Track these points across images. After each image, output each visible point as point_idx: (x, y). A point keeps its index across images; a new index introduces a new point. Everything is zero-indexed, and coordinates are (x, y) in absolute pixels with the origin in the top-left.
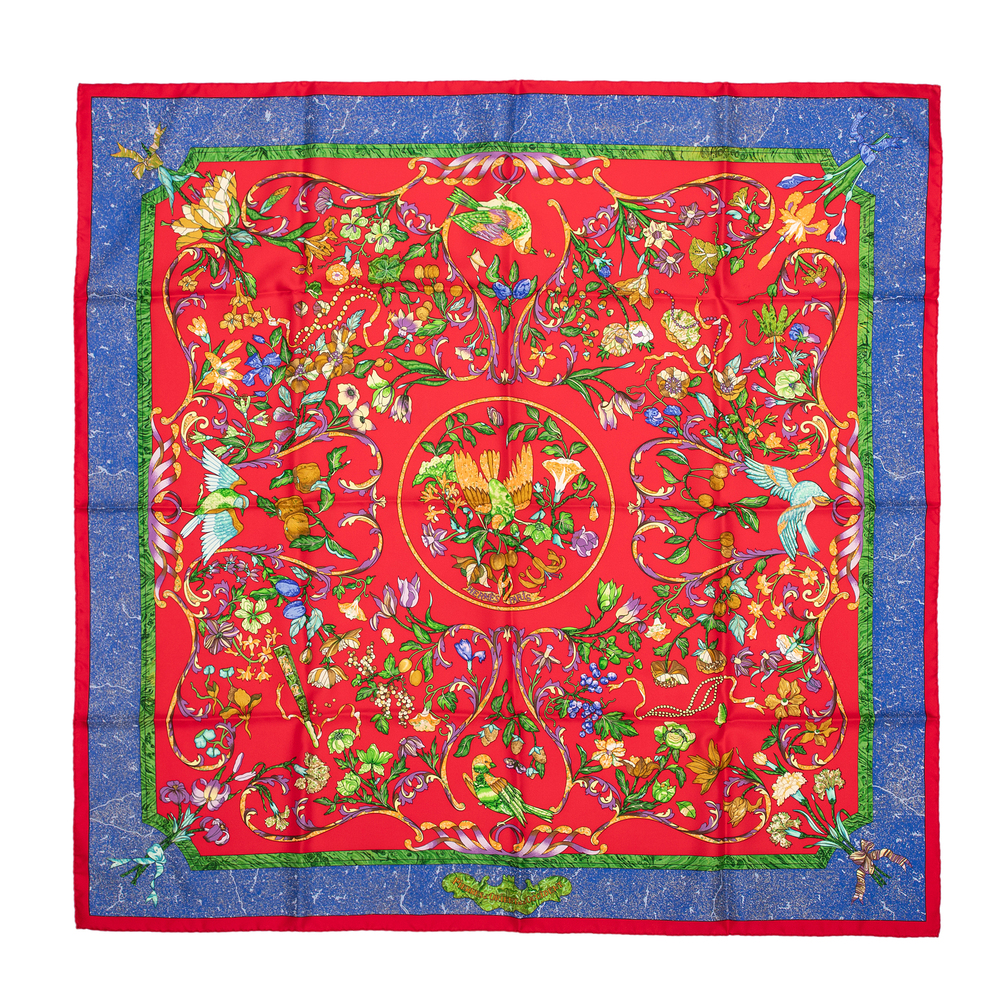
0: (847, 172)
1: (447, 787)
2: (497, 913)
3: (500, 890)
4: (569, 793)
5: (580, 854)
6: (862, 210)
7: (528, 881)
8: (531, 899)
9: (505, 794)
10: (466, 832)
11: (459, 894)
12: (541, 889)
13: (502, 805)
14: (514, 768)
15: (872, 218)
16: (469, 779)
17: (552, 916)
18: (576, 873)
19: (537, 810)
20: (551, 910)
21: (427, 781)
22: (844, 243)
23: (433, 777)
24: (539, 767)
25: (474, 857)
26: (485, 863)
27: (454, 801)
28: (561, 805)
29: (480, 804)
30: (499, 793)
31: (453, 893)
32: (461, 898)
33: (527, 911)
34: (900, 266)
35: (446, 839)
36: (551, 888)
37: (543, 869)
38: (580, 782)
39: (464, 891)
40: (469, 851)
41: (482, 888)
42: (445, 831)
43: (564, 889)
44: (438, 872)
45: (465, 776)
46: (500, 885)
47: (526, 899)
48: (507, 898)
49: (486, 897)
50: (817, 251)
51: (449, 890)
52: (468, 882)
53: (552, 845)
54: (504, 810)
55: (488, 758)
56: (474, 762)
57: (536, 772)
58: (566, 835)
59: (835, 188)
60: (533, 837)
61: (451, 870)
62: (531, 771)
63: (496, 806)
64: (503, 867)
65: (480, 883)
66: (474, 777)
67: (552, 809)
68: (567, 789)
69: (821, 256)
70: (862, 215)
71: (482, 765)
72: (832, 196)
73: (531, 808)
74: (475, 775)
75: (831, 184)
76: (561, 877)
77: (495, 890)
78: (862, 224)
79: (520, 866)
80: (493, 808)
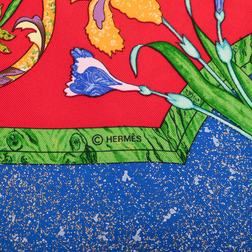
0: (238, 97)
6: (150, 132)
15: (131, 157)
22: (69, 93)
34: (16, 229)
50: (49, 28)
59: (199, 67)
69: (36, 37)
70: (138, 131)
72: (179, 61)
75: (209, 58)
78: (116, 132)
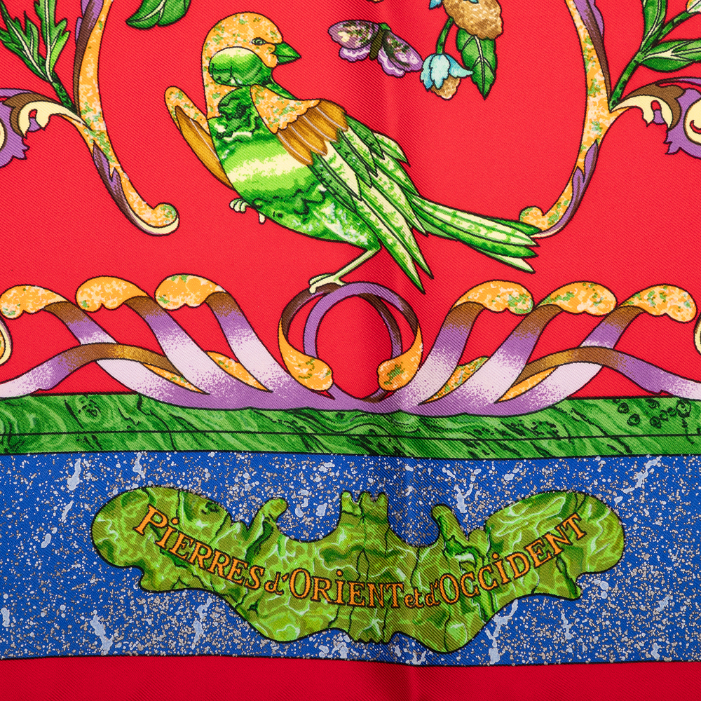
1: (104, 144)
2: (324, 652)
3: (330, 555)
4: (598, 148)
5: (653, 397)
7: (443, 513)
8: (459, 586)
9: (338, 163)
10: (183, 318)
11: (164, 573)
12: (497, 547)
13: (328, 208)
14: (372, 57)
16: (192, 112)
17: (546, 656)
18: (641, 478)
19: (468, 224)
20: (543, 632)
21: (24, 124)
23: (45, 110)
24: (472, 51)
25: (219, 420)
26: (265, 444)
27: (133, 197)
28: (566, 199)
29: (239, 206)
30: (315, 163)
31: (140, 569)
32: (172, 590)
33: (445, 639)
35: (103, 351)
36: (538, 544)
37: (505, 465)
38: (643, 102)
39: (182, 561)
40: (199, 398)
41: (256, 549)
42: (100, 317)
43: (591, 546)
44: (73, 483)
45: (175, 98)
46: (330, 533)
47: (435, 585)
48: (361, 585)
49: (273, 587)
51: (120, 560)
52: (199, 524)
53: (534, 362)
54: (336, 229)
55: (267, 28)
56: (211, 45)
57: (459, 72)
58: (591, 322)
60: (456, 331)
61: (129, 474)
62: (439, 69)
63: (305, 213)
64: (338, 458)
65: (248, 527)
66: (213, 103)
67: (532, 216)
68: (591, 134)
71: (241, 56)
73: (443, 214)
74: (214, 93)
76: (580, 492)
77: (309, 557)
79: (408, 448)
80: (292, 222)
